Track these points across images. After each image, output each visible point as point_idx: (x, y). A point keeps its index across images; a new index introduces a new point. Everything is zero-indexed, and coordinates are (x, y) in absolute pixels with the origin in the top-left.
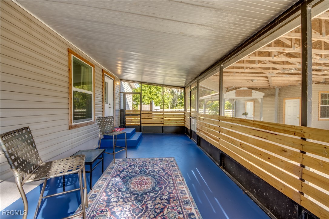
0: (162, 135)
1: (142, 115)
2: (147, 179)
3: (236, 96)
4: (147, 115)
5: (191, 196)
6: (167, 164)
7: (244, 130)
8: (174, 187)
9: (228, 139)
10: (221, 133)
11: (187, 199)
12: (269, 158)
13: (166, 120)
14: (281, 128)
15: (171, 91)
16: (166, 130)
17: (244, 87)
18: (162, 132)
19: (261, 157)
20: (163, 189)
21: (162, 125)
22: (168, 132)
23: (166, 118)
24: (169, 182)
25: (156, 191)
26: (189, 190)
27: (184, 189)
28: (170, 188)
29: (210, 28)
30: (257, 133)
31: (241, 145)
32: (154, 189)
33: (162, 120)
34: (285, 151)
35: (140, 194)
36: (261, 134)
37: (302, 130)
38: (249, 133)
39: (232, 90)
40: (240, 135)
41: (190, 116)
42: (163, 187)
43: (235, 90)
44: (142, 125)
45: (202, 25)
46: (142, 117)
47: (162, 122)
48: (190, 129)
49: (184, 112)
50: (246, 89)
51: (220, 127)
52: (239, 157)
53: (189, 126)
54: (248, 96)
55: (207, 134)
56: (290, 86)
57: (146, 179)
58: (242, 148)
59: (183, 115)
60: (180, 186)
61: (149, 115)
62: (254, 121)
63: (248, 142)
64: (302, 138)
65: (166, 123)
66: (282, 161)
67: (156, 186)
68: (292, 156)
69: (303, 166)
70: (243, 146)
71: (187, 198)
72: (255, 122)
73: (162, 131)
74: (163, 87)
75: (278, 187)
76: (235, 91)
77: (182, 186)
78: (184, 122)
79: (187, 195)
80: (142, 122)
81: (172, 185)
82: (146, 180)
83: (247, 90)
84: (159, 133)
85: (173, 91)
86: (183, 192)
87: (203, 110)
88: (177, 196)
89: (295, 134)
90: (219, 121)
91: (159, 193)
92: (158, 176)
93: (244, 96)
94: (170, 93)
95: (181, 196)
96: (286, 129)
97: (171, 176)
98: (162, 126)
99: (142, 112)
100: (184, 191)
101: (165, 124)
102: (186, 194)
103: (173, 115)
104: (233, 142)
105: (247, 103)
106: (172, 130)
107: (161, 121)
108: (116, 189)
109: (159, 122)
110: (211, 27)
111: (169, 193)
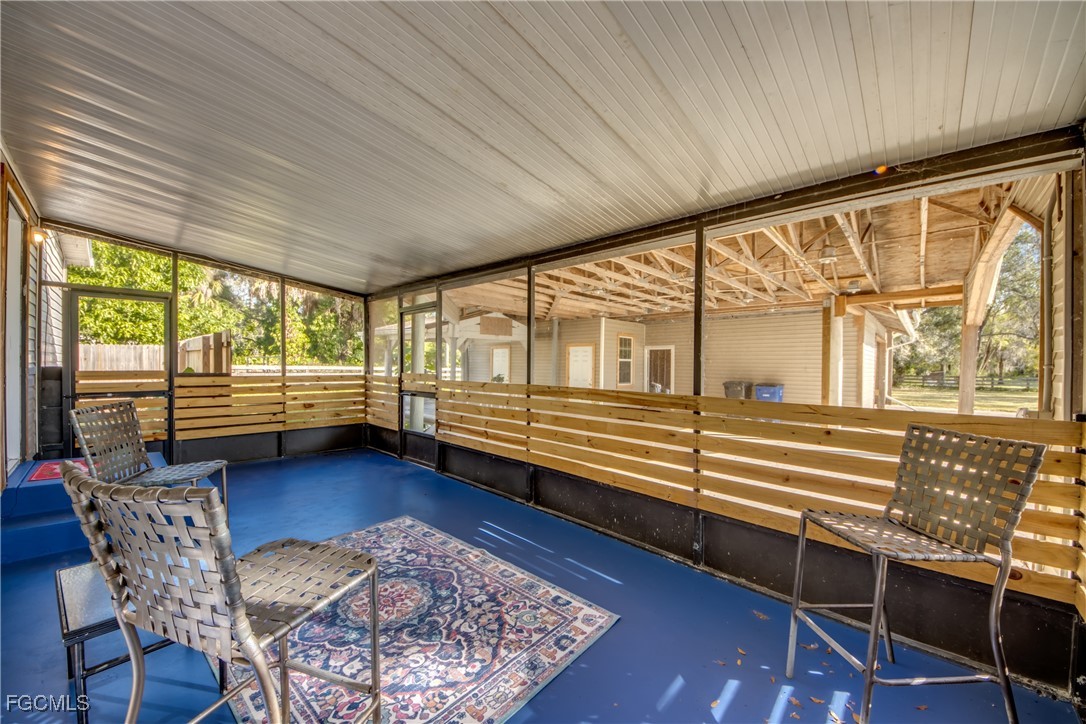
0: (279, 464)
1: (178, 392)
2: (391, 587)
3: (482, 332)
4: (204, 392)
5: (526, 573)
6: (405, 537)
7: (597, 411)
8: (478, 573)
9: (555, 435)
10: (532, 424)
11: (525, 582)
12: (647, 452)
13: (294, 407)
14: (666, 400)
15: (218, 288)
16: (292, 446)
17: (499, 310)
18: (280, 455)
19: (632, 455)
20: (459, 587)
21: (279, 428)
22: (302, 453)
23: (295, 398)
24: (456, 569)
25: (447, 598)
26: (514, 566)
27: (502, 567)
28: (472, 579)
29: (563, 201)
30: (624, 413)
31: (590, 442)
32: (436, 598)
33: (279, 408)
34: (673, 435)
35: (415, 622)
36: (632, 414)
37: (695, 401)
38: (609, 415)
39: (471, 315)
40: (588, 422)
41: (400, 388)
42: (454, 583)
43: (479, 318)
44: (179, 436)
45: (554, 190)
46: (178, 403)
47: (280, 417)
48: (401, 429)
49: (365, 378)
50: (500, 315)
51: (529, 410)
52: (584, 466)
53: (397, 422)
54: (505, 334)
55: (486, 435)
56: (578, 317)
57: (387, 586)
58: (592, 446)
59: (361, 386)
60: (489, 567)
61: (218, 391)
62: (618, 392)
63: (605, 433)
64: (695, 413)
65: (296, 419)
66: (669, 451)
67: (434, 591)
68: (683, 440)
69: (697, 451)
70: (593, 442)
71: (523, 579)
72: (620, 394)
73: (275, 452)
74: (283, 282)
75: (663, 495)
76: (477, 319)
77: (492, 565)
78: (365, 411)
79: (519, 575)
80: (178, 425)
81: (469, 572)
82: (390, 590)
83: (502, 319)
84: (267, 460)
85: (226, 289)
86: (506, 573)
87: (383, 368)
88: (503, 585)
89: (686, 408)
90: (529, 396)
91: (459, 600)
92: (416, 569)
93: (498, 335)
94: (214, 297)
95: (511, 582)
96: (674, 401)
97: (448, 557)
98: (279, 434)
99: (178, 381)
100: (505, 570)
101: (294, 423)
102: (514, 574)
103: (325, 389)
104: (569, 438)
105: (495, 351)
106: (321, 439)
107: (275, 414)
108: (324, 646)
109: (265, 418)
110: (567, 200)
111: (482, 588)
